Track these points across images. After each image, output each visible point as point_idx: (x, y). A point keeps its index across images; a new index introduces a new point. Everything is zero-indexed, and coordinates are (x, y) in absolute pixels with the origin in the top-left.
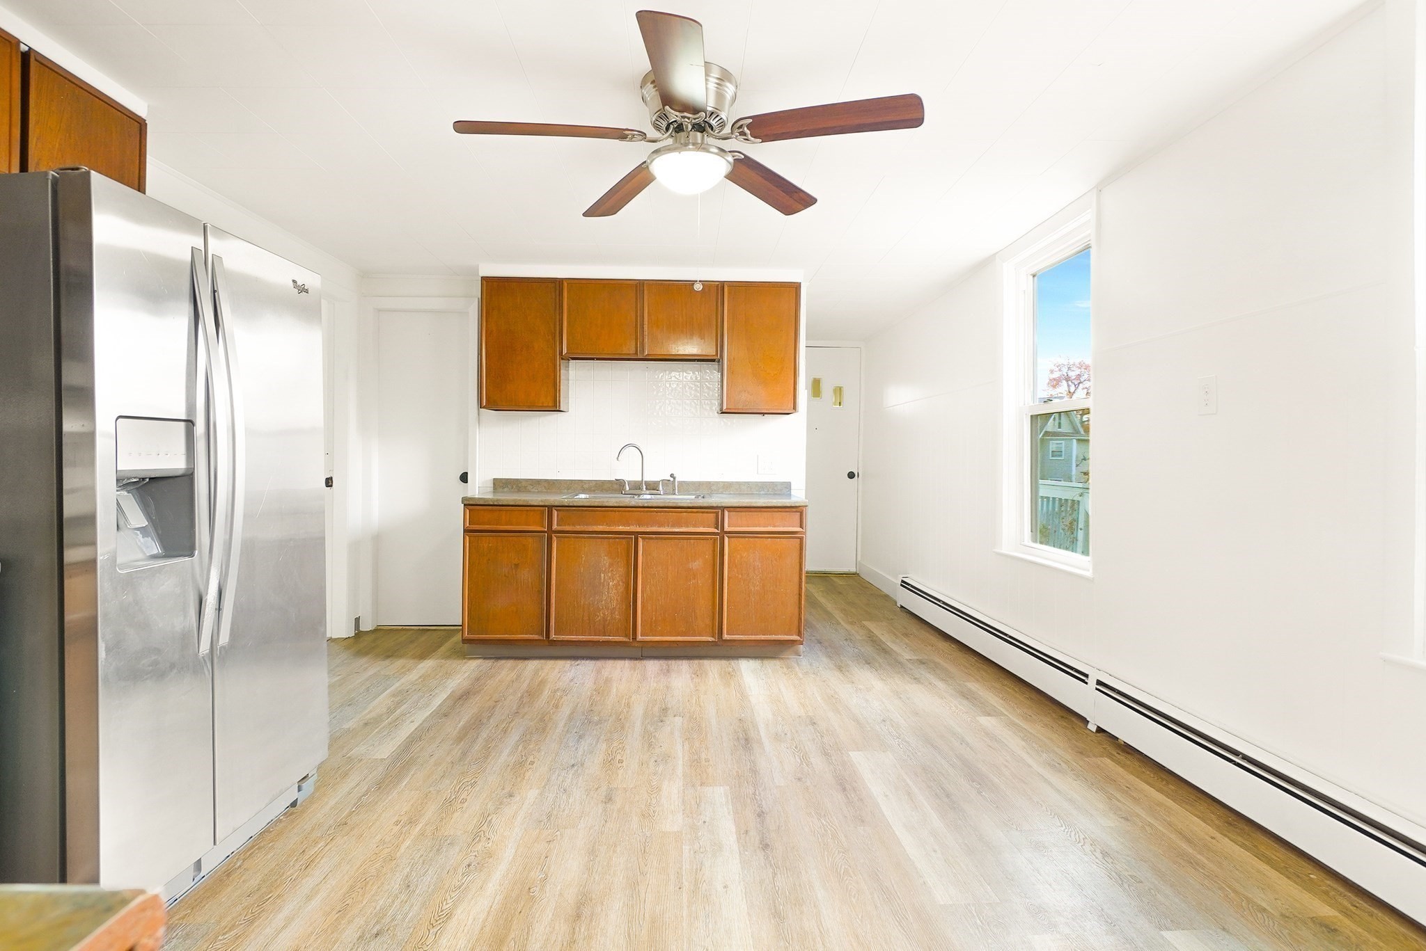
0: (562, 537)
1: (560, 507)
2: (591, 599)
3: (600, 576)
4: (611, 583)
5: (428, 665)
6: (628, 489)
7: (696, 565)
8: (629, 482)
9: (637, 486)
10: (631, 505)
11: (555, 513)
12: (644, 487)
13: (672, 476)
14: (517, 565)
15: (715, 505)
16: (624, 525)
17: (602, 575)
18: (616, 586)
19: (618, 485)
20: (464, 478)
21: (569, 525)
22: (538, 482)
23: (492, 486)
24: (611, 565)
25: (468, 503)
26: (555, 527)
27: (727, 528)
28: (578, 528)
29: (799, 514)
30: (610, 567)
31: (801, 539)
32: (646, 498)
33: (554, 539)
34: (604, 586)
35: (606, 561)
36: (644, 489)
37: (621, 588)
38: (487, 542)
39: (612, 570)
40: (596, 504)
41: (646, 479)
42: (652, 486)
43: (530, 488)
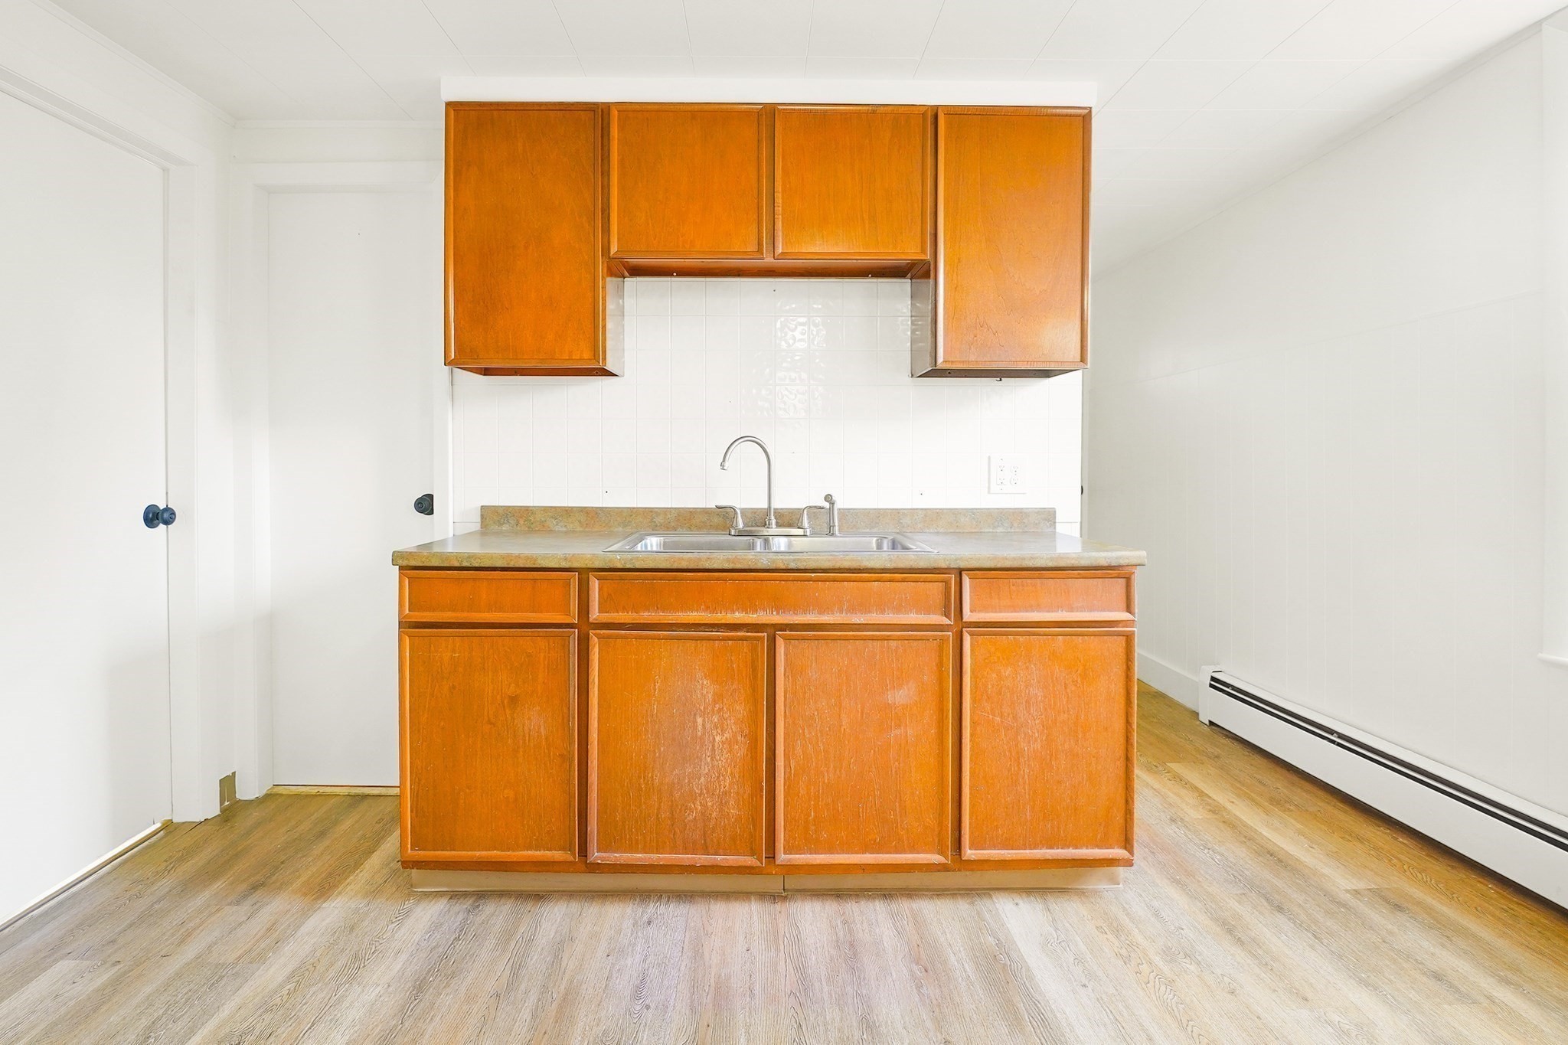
0: (609, 637)
1: (607, 571)
2: (676, 772)
3: (695, 722)
4: (718, 739)
5: (334, 910)
6: (741, 525)
7: (901, 696)
8: (744, 511)
9: (759, 520)
11: (595, 584)
12: (774, 521)
13: (828, 498)
14: (514, 700)
15: (944, 565)
16: (744, 610)
17: (699, 720)
18: (730, 743)
19: (722, 517)
20: (425, 505)
21: (624, 609)
22: (567, 512)
23: (479, 520)
24: (718, 697)
25: (405, 563)
26: (595, 615)
27: (968, 616)
28: (646, 616)
29: (1122, 581)
30: (715, 702)
31: (1129, 638)
32: (782, 545)
33: (594, 641)
34: (702, 744)
35: (705, 689)
36: (774, 526)
37: (741, 750)
38: (449, 648)
39: (720, 710)
40: (684, 565)
41: (777, 504)
42: (789, 519)
43: (551, 523)
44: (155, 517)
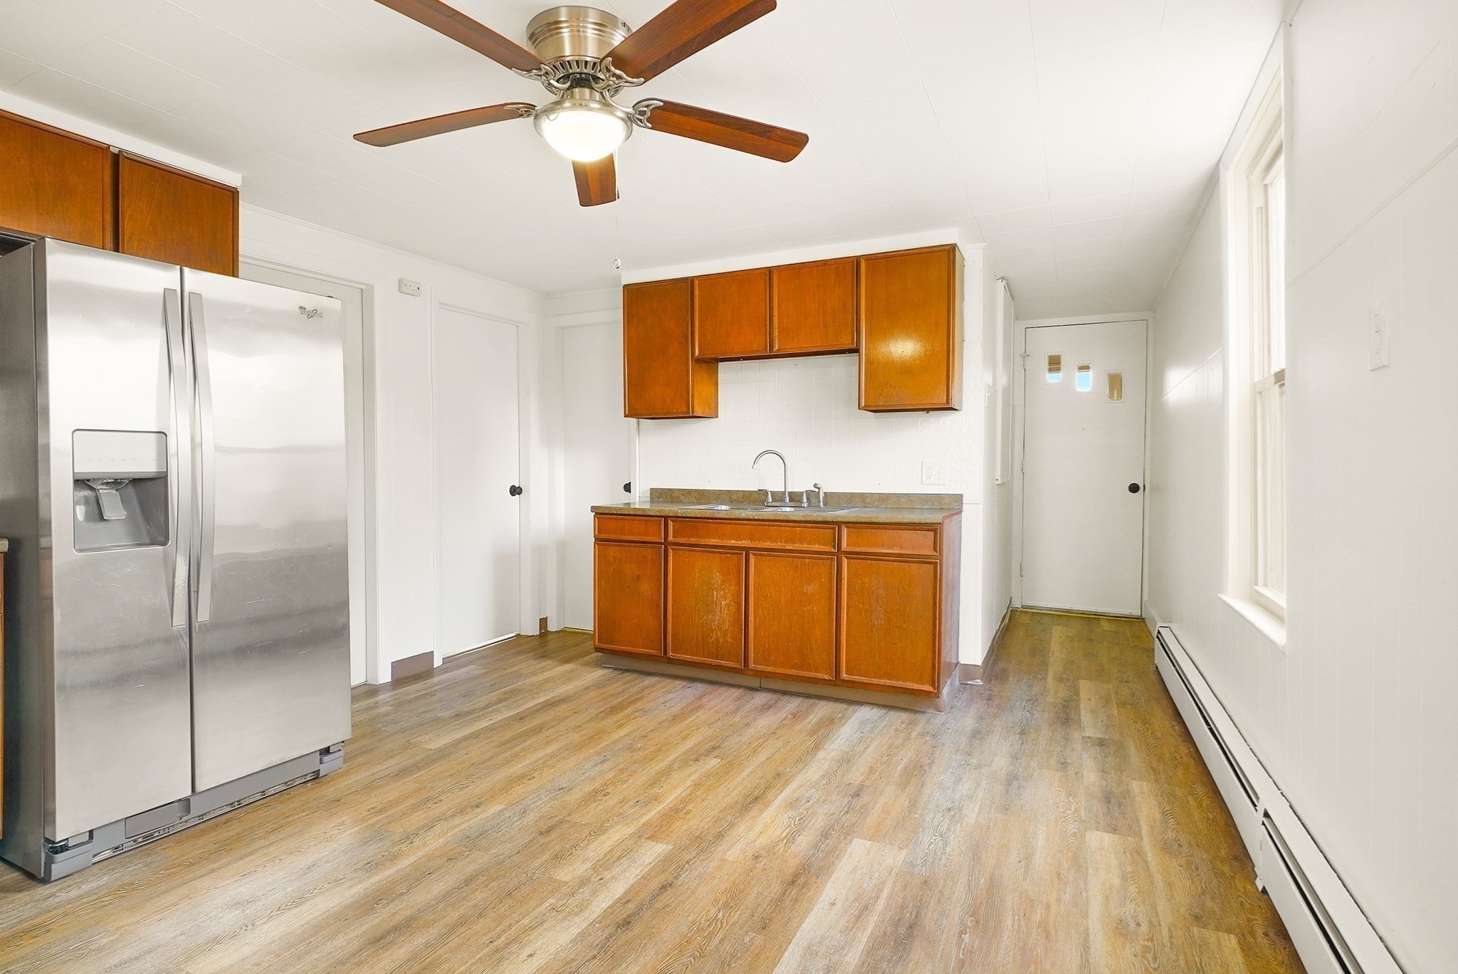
0: (676, 549)
1: (676, 518)
2: (705, 617)
3: (713, 593)
4: (723, 603)
5: (568, 667)
6: (770, 500)
7: (810, 588)
8: (771, 492)
9: (778, 497)
10: (741, 517)
11: (671, 524)
12: (787, 499)
13: (815, 486)
14: (638, 577)
16: (736, 539)
17: (715, 593)
18: (728, 605)
19: (758, 497)
20: (627, 488)
21: (683, 537)
22: (689, 492)
23: (649, 495)
24: (723, 582)
25: (599, 511)
26: (671, 538)
27: (844, 546)
28: (693, 540)
29: (932, 534)
30: (722, 585)
31: (935, 564)
33: (670, 551)
34: (716, 606)
35: (718, 577)
36: (788, 501)
37: (733, 609)
38: (613, 551)
39: (724, 589)
40: (707, 516)
41: (789, 489)
42: (795, 498)
43: (682, 498)
44: (515, 491)
